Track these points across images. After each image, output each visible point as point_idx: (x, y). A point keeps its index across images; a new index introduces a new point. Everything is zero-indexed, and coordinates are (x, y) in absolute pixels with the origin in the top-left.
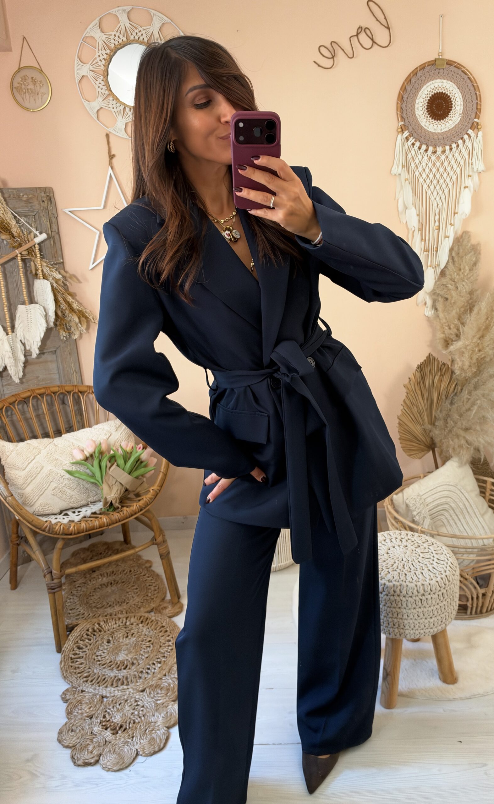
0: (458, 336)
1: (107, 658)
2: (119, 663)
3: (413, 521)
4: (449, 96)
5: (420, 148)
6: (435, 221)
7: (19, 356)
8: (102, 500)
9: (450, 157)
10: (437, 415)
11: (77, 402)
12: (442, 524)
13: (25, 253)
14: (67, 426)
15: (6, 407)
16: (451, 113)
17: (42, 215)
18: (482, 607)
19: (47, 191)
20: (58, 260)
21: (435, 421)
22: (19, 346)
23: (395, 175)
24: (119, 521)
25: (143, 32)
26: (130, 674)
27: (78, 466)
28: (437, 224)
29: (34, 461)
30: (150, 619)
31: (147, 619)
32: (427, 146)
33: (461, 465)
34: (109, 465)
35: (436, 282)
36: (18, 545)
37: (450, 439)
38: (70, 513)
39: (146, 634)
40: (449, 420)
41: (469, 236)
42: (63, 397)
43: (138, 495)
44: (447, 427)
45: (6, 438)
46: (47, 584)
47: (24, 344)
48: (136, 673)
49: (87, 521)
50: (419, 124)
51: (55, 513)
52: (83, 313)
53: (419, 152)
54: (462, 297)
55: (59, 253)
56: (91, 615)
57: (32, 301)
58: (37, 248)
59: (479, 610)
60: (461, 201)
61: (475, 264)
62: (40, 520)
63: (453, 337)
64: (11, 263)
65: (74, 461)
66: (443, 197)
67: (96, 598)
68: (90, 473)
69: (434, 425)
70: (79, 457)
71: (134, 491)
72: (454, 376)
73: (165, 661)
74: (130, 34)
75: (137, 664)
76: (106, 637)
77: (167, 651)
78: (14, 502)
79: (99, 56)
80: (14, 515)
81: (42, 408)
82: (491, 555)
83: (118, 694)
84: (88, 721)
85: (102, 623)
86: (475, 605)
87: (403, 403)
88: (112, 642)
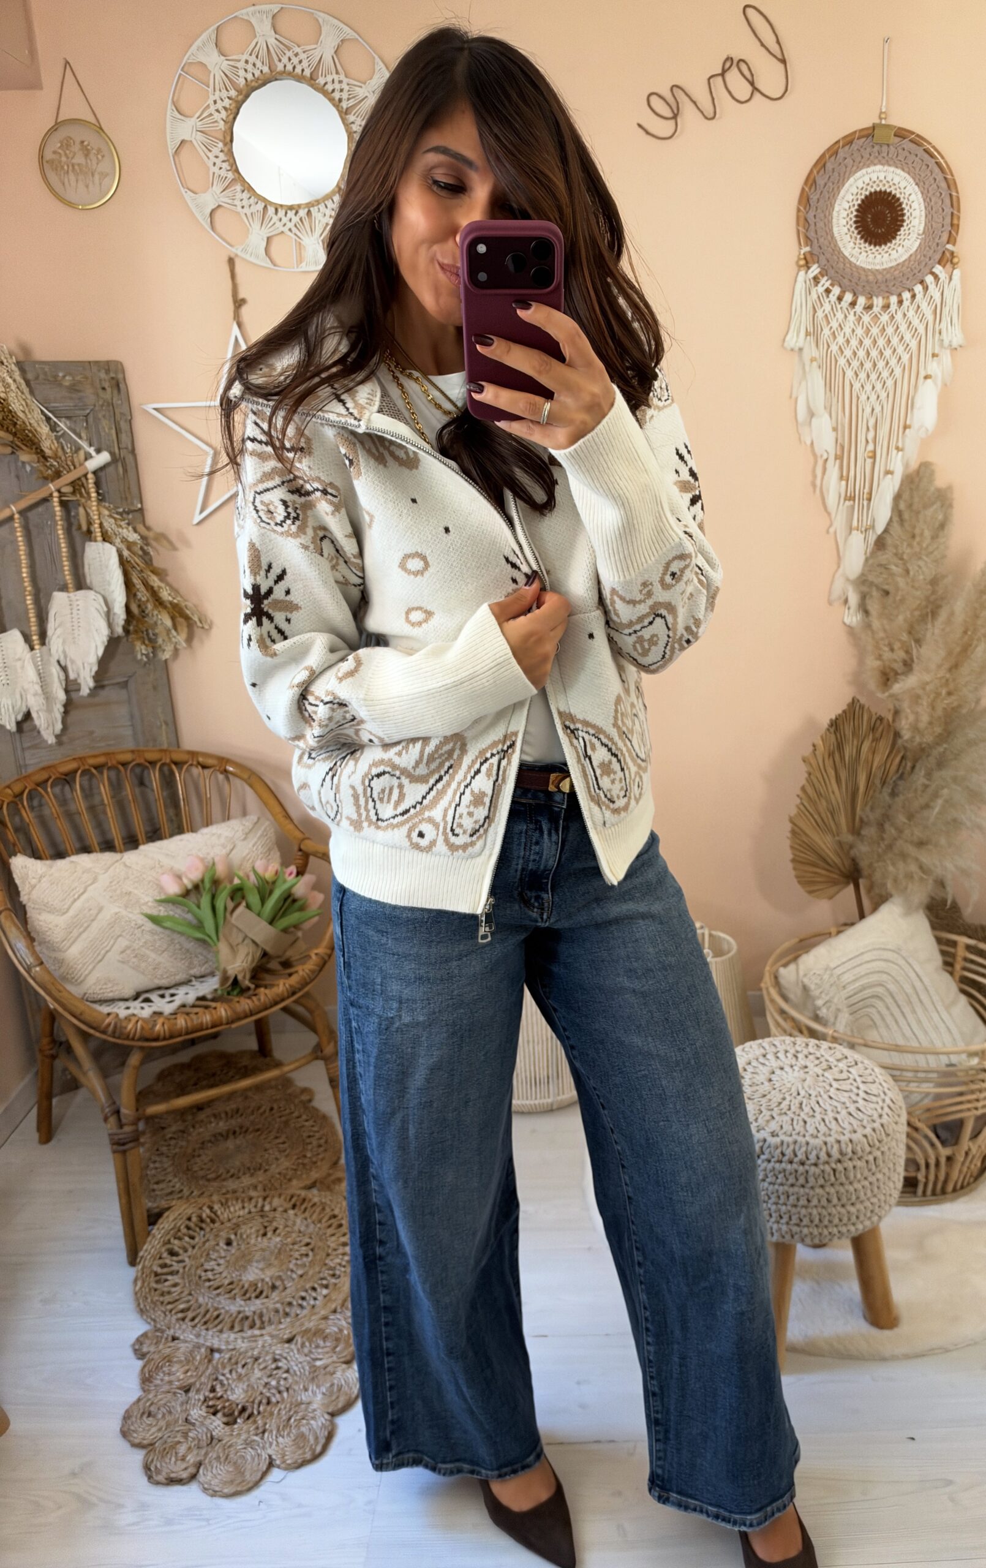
0: (908, 665)
1: (224, 1275)
2: (246, 1286)
3: (817, 1018)
4: (898, 199)
5: (840, 299)
6: (867, 441)
7: (55, 691)
8: (220, 973)
9: (898, 317)
10: (864, 817)
11: (169, 782)
12: (871, 1023)
13: (68, 490)
14: (149, 829)
15: (30, 791)
16: (901, 232)
17: (101, 416)
18: (946, 1182)
19: (112, 368)
20: (132, 504)
21: (861, 827)
22: (56, 672)
23: (792, 351)
24: (251, 1015)
25: (303, 56)
26: (267, 1309)
27: (171, 906)
28: (870, 447)
29: (85, 896)
30: (310, 1200)
31: (304, 1200)
32: (854, 295)
33: (908, 912)
34: (231, 905)
35: (867, 559)
36: (54, 1057)
37: (889, 862)
38: (154, 997)
39: (302, 1229)
40: (887, 826)
42: (140, 771)
43: (287, 965)
44: (883, 839)
45: (30, 851)
46: (110, 1135)
47: (65, 669)
48: (278, 1305)
49: (184, 1015)
50: (840, 252)
51: (126, 996)
52: (180, 610)
53: (838, 307)
54: (917, 589)
55: (135, 490)
56: (196, 1193)
57: (81, 584)
58: (90, 481)
59: (939, 1187)
60: (917, 404)
61: (943, 526)
62: (96, 1011)
63: (898, 666)
64: (40, 509)
65: (163, 897)
66: (883, 396)
67: (207, 1160)
68: (196, 922)
69: (859, 834)
70: (173, 888)
71: (279, 957)
72: (900, 742)
73: (335, 1284)
74: (276, 59)
75: (281, 1288)
76: (223, 1234)
77: (340, 1264)
78: (46, 978)
79: (215, 102)
80: (45, 1000)
81: (100, 794)
82: (965, 1083)
83: (242, 1345)
84: (182, 1396)
85: (216, 1207)
86: (932, 1177)
87: (799, 792)
88: (235, 1244)
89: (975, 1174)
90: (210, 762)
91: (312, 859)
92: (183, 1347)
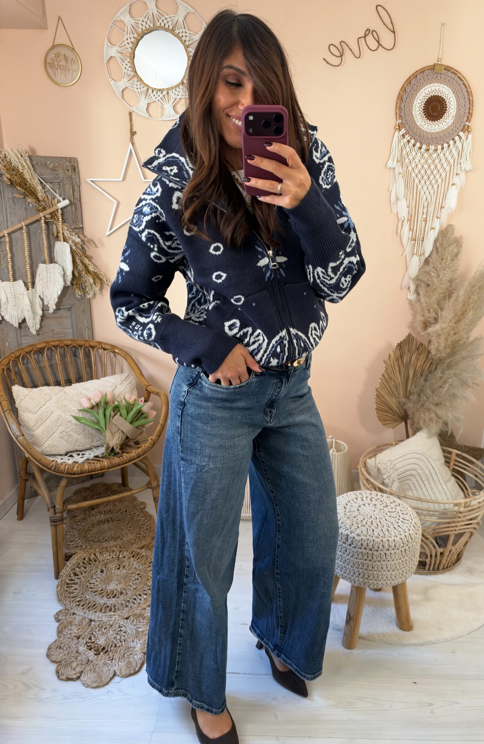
0: (436, 320)
1: (99, 586)
2: (109, 592)
3: (383, 484)
4: (444, 100)
5: (414, 145)
6: (423, 213)
7: (37, 309)
8: (105, 446)
9: (442, 155)
10: (411, 390)
11: (88, 356)
12: (409, 488)
13: (48, 216)
14: (77, 377)
15: (23, 356)
16: (445, 115)
17: (65, 183)
18: (439, 564)
19: (72, 161)
20: (78, 225)
21: (410, 395)
22: (38, 301)
23: (390, 168)
24: (119, 465)
25: (169, 20)
26: (118, 603)
27: (85, 413)
28: (425, 216)
29: (44, 407)
30: (141, 554)
31: (138, 554)
32: (421, 144)
33: (430, 436)
34: (113, 414)
35: (420, 269)
36: (26, 480)
37: (422, 412)
38: (74, 454)
39: (137, 567)
40: (422, 395)
41: (453, 230)
42: (75, 349)
43: (137, 443)
44: (419, 401)
45: (21, 383)
46: (50, 517)
47: (42, 300)
48: (123, 602)
49: (89, 463)
50: (415, 123)
51: (62, 454)
52: (98, 275)
53: (413, 149)
54: (443, 284)
55: (80, 218)
56: (88, 547)
57: (52, 260)
58: (59, 213)
59: (436, 566)
60: (448, 197)
61: (457, 255)
62: (47, 459)
63: (432, 320)
64: (35, 225)
65: (82, 408)
66: (432, 192)
67: (94, 532)
68: (96, 421)
69: (408, 398)
70: (87, 405)
71: (133, 439)
72: (430, 356)
74: (156, 20)
75: (125, 594)
76: (100, 567)
78: (25, 442)
79: (127, 39)
80: (24, 453)
81: (56, 359)
82: (451, 518)
83: (105, 619)
84: (76, 641)
85: (97, 554)
86: (433, 562)
87: (381, 377)
88: (105, 572)
89: (453, 562)
90: (107, 347)
91: (152, 395)
92: (78, 618)
